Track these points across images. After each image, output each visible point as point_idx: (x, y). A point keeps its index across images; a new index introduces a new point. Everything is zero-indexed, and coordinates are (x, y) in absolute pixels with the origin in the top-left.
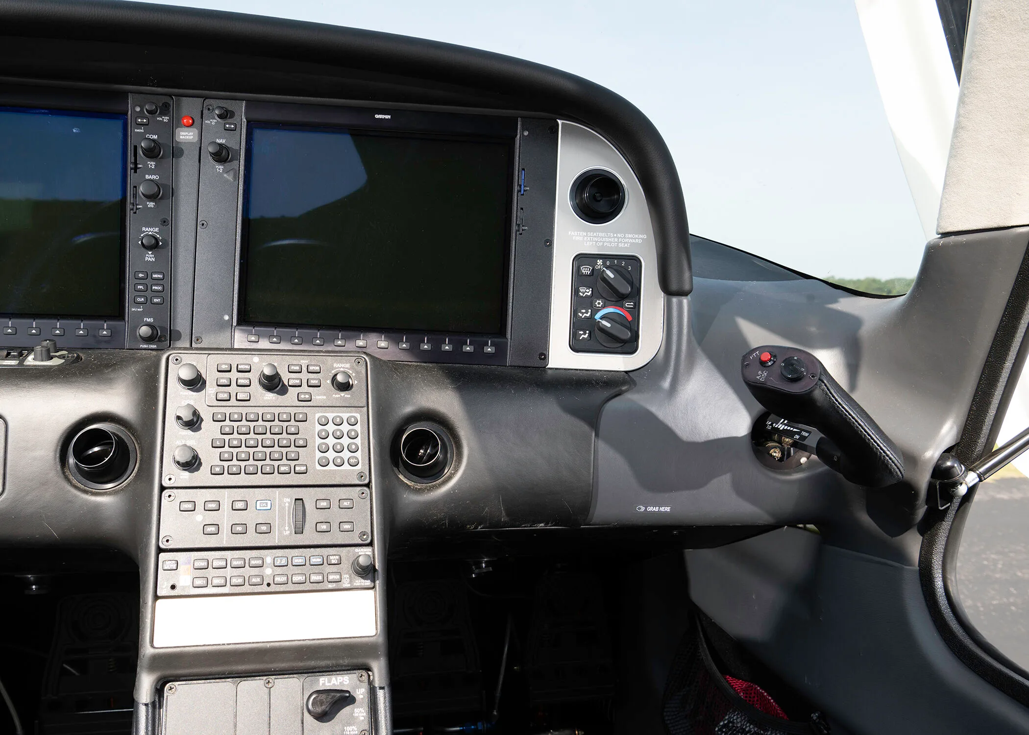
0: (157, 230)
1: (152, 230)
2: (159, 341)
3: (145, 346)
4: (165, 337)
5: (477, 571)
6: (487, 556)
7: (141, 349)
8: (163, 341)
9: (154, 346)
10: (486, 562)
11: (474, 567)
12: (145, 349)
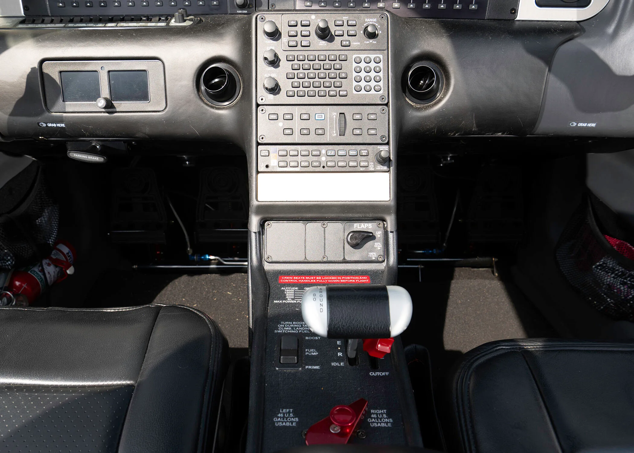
2: (249, 7)
3: (240, 12)
4: (252, 5)
5: (444, 162)
6: (452, 154)
7: (238, 14)
8: (251, 8)
9: (246, 12)
10: (450, 157)
11: (442, 160)
12: (240, 14)
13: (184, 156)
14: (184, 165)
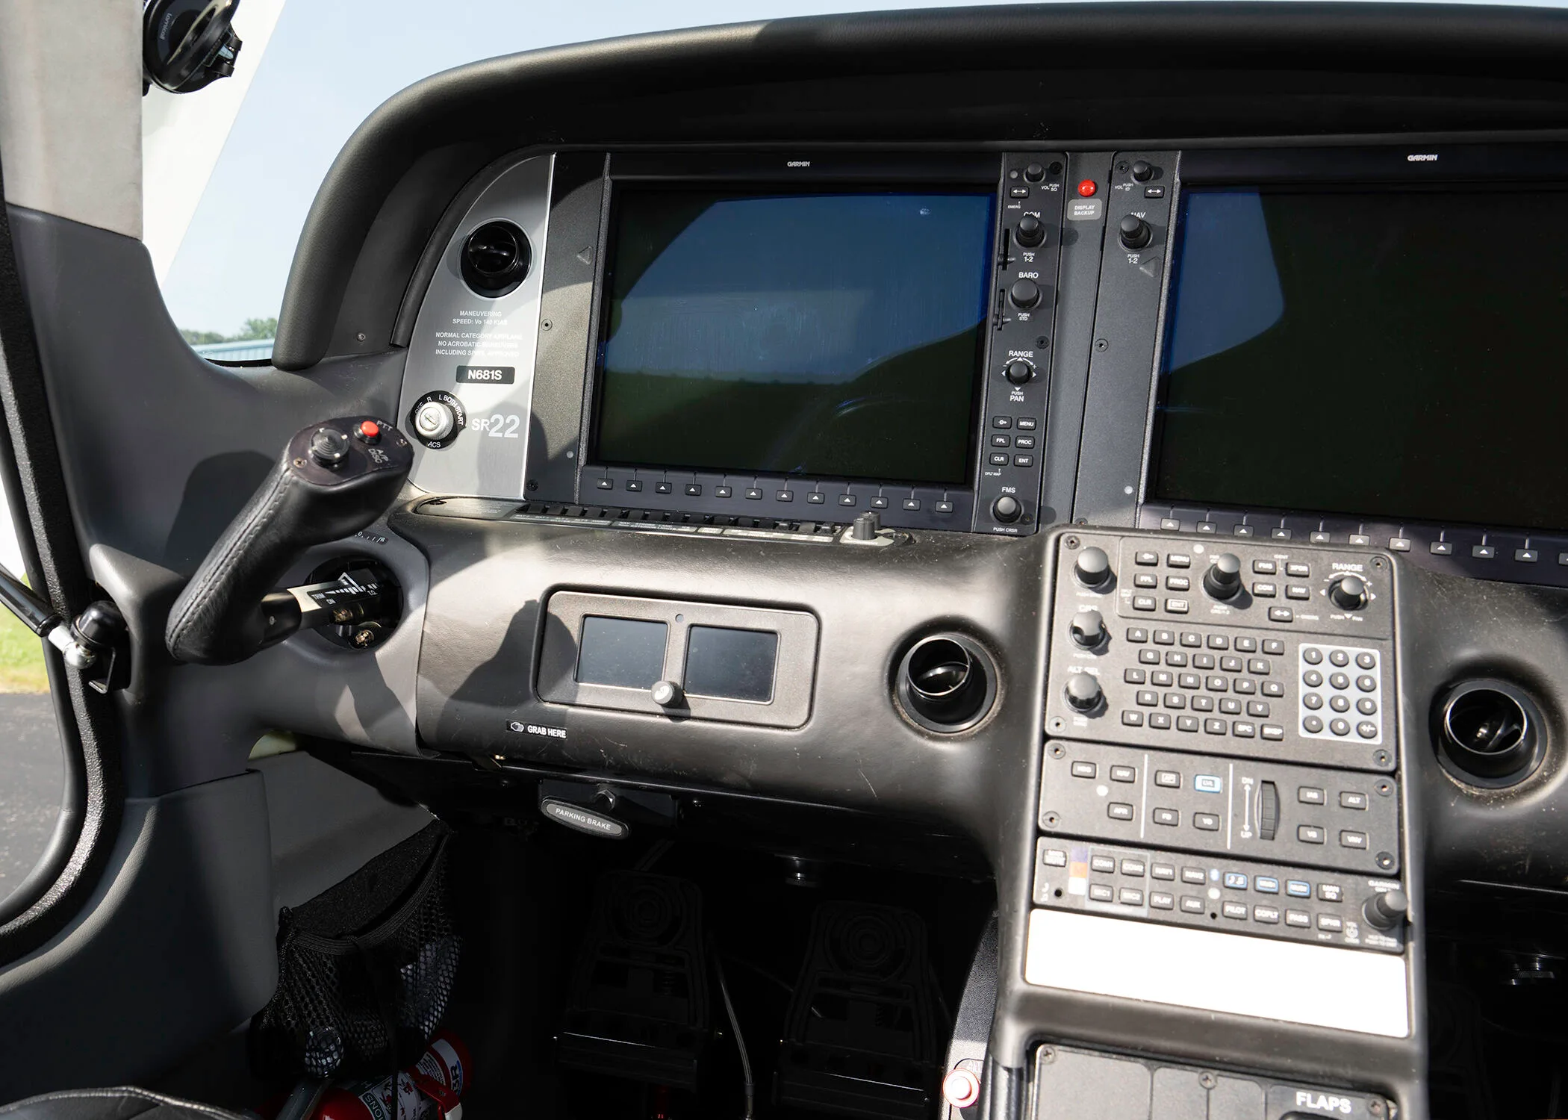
0: (1030, 354)
1: (1022, 354)
2: (1023, 522)
3: (1001, 530)
4: (1031, 517)
5: (1523, 974)
6: (1547, 952)
7: (994, 534)
8: (1028, 523)
9: (1014, 531)
10: (1542, 961)
11: (1516, 966)
12: (1000, 534)
13: (795, 858)
14: (789, 881)
